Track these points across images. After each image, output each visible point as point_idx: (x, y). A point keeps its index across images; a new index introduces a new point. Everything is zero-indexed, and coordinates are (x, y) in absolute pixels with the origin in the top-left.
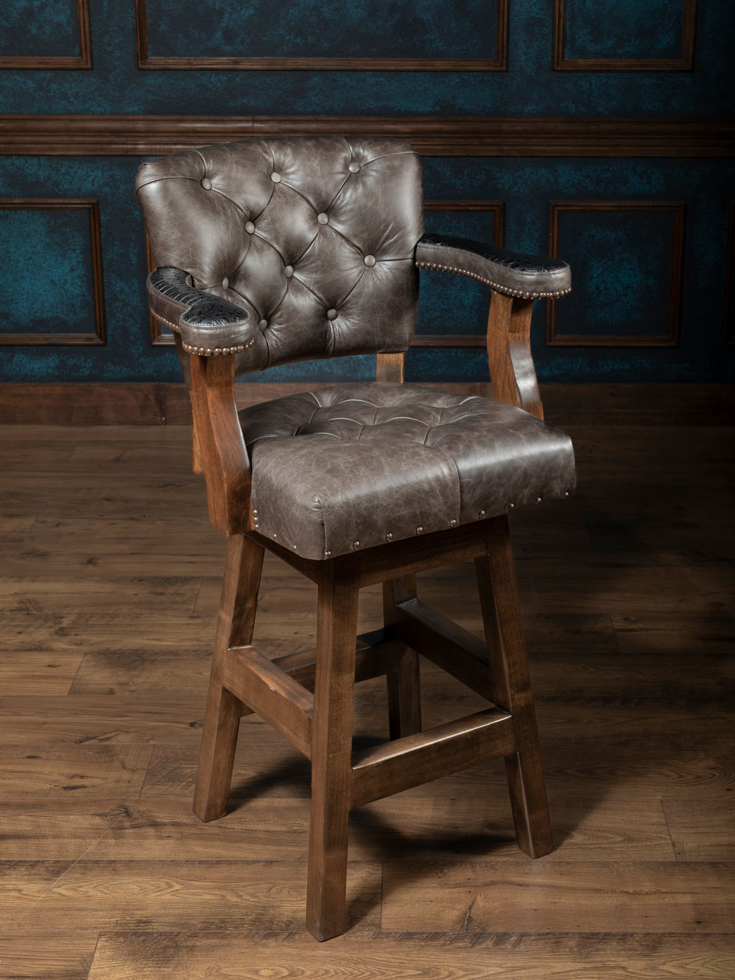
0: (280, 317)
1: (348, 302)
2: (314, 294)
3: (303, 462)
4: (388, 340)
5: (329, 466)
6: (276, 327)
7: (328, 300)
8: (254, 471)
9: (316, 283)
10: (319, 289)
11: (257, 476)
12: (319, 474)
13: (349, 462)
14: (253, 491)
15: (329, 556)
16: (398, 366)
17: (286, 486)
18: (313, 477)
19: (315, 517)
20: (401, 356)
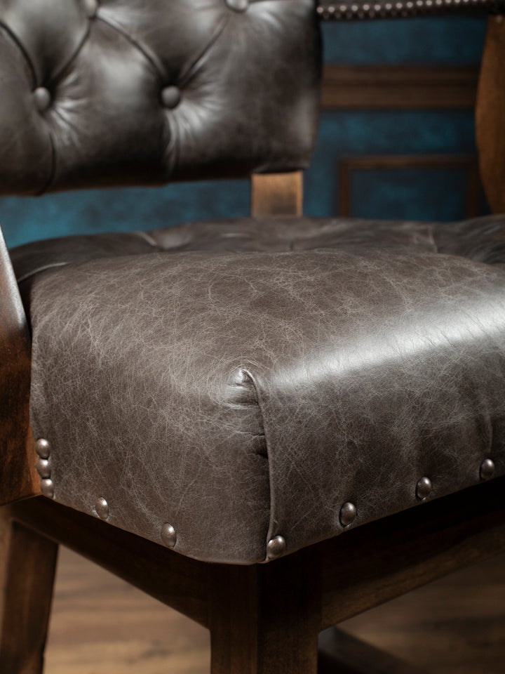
0: (76, 83)
1: (201, 70)
2: (140, 49)
3: (176, 291)
4: (276, 145)
5: (255, 293)
6: (69, 104)
7: (165, 62)
8: (36, 333)
9: (144, 27)
10: (148, 39)
11: (45, 342)
12: (235, 311)
13: (309, 284)
14: (36, 387)
15: (277, 549)
16: (292, 197)
17: (133, 354)
18: (215, 320)
19: (237, 430)
20: (297, 178)
